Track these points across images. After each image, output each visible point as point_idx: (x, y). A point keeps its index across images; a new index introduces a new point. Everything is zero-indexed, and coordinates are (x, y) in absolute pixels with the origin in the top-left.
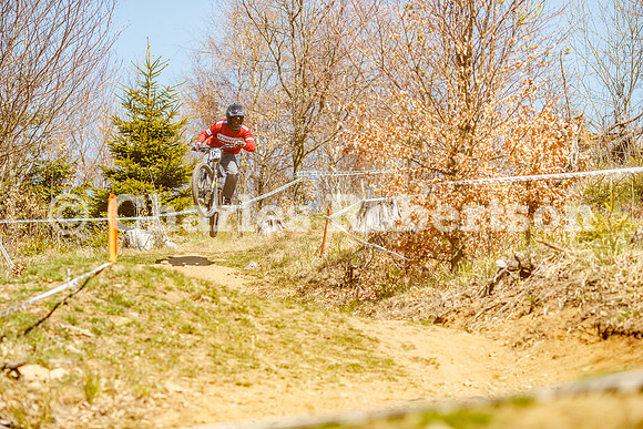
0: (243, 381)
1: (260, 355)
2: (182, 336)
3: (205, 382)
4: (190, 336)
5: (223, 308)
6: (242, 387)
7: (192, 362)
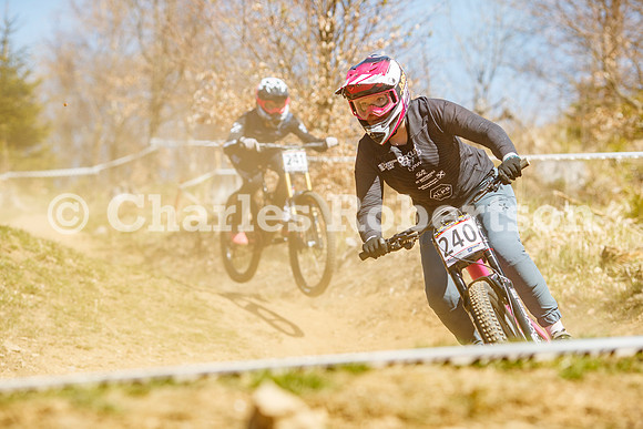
0: (84, 344)
1: (103, 320)
2: (24, 296)
3: (45, 344)
4: (32, 296)
5: (68, 270)
6: (82, 350)
7: (32, 322)
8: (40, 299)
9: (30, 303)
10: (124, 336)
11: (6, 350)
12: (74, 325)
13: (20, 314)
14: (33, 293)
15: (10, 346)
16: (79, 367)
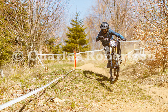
0: (112, 103)
2: (95, 90)
3: (102, 103)
6: (112, 105)
7: (98, 97)
8: (99, 90)
9: (97, 92)
10: (122, 99)
11: (93, 106)
12: (108, 97)
13: (94, 95)
14: (97, 89)
15: (94, 105)
16: (112, 109)
